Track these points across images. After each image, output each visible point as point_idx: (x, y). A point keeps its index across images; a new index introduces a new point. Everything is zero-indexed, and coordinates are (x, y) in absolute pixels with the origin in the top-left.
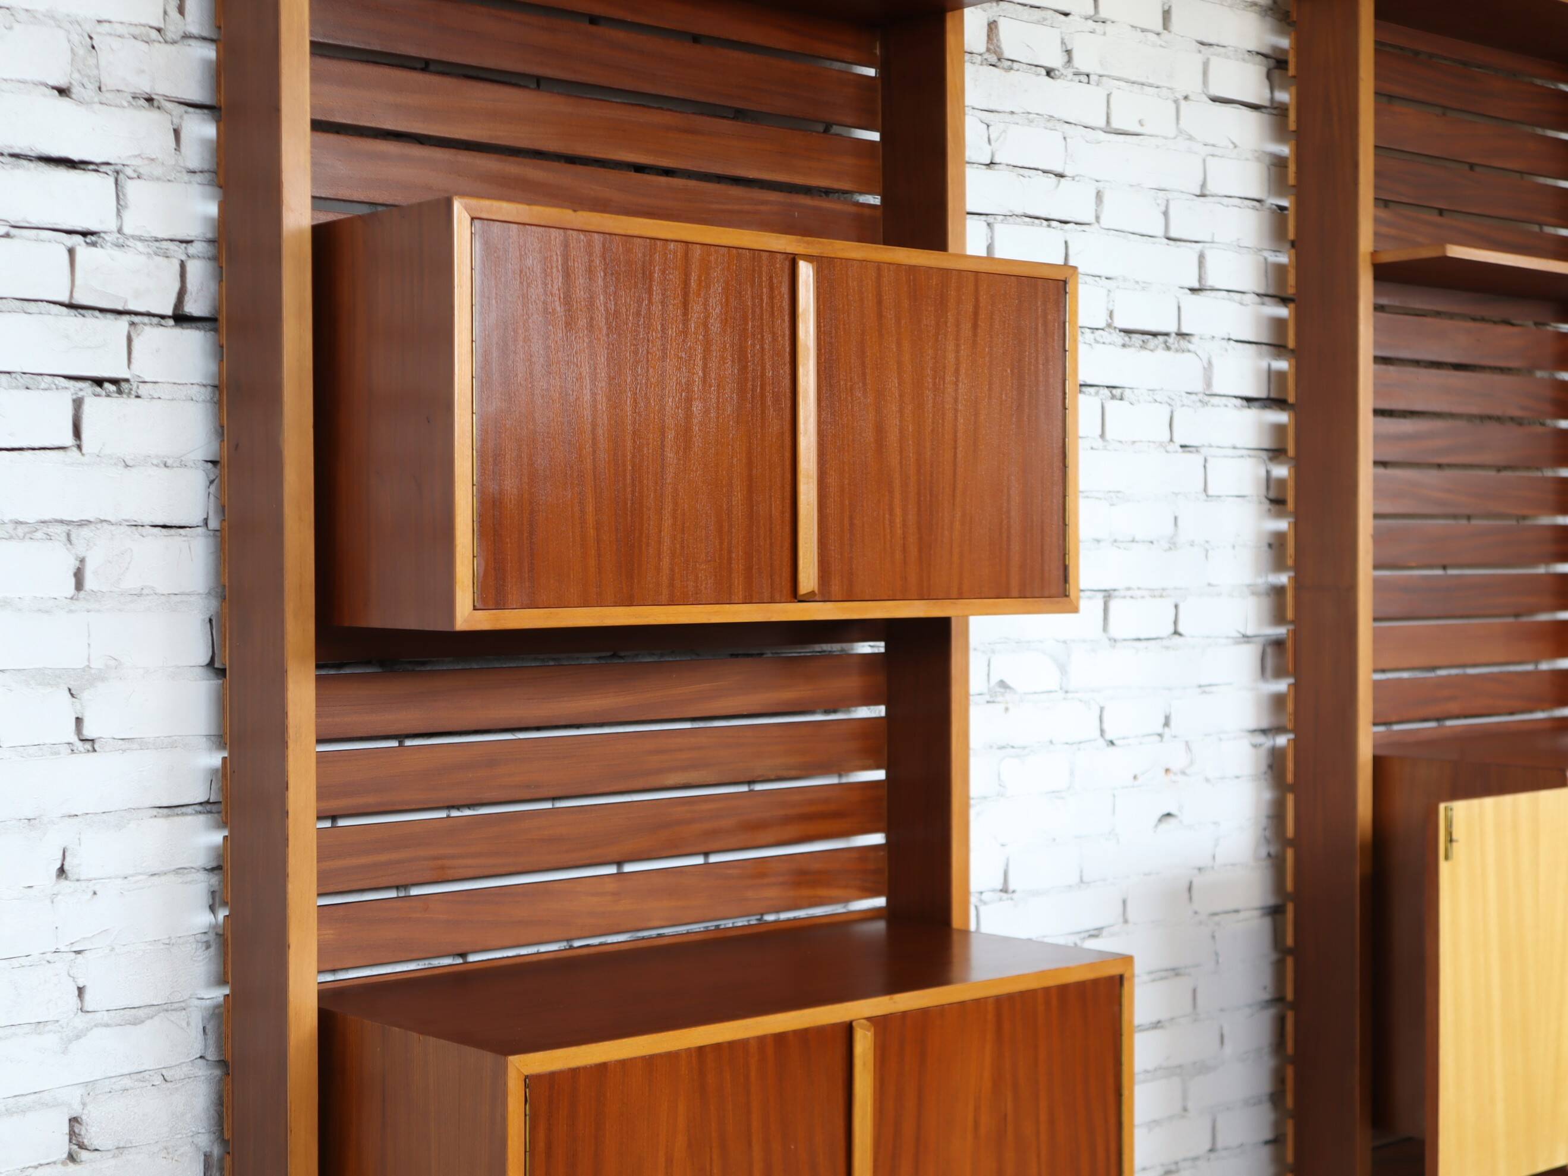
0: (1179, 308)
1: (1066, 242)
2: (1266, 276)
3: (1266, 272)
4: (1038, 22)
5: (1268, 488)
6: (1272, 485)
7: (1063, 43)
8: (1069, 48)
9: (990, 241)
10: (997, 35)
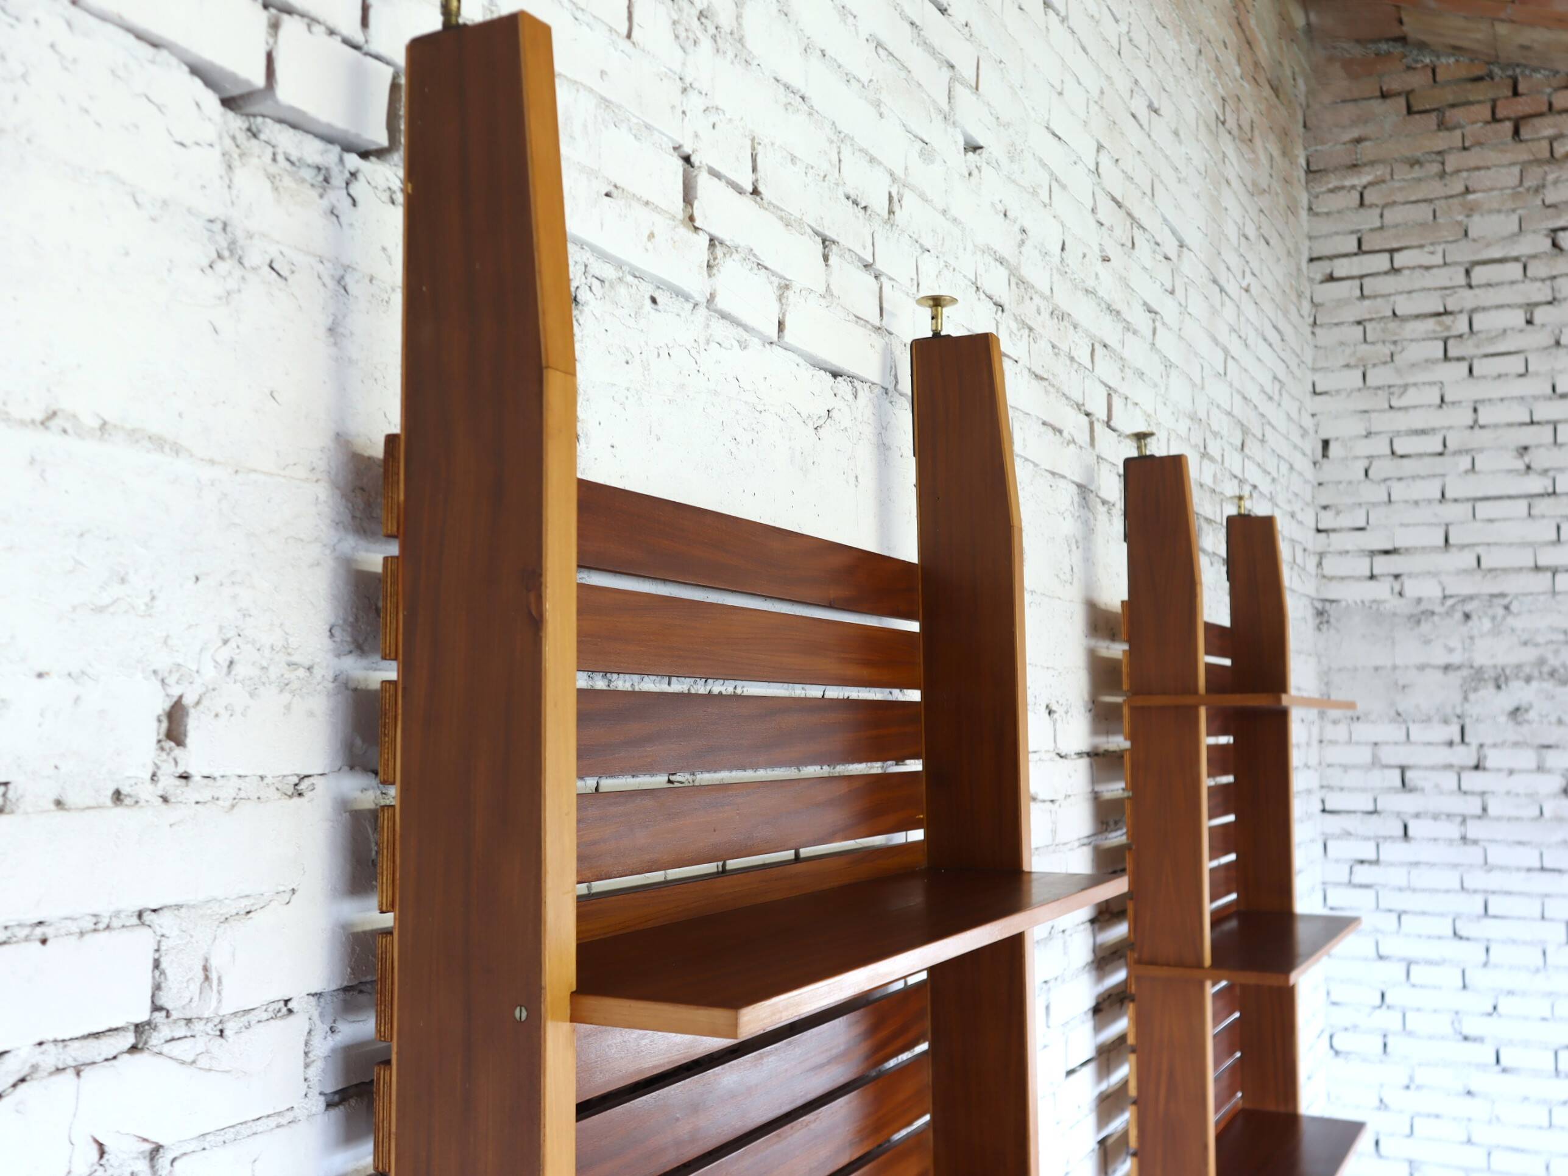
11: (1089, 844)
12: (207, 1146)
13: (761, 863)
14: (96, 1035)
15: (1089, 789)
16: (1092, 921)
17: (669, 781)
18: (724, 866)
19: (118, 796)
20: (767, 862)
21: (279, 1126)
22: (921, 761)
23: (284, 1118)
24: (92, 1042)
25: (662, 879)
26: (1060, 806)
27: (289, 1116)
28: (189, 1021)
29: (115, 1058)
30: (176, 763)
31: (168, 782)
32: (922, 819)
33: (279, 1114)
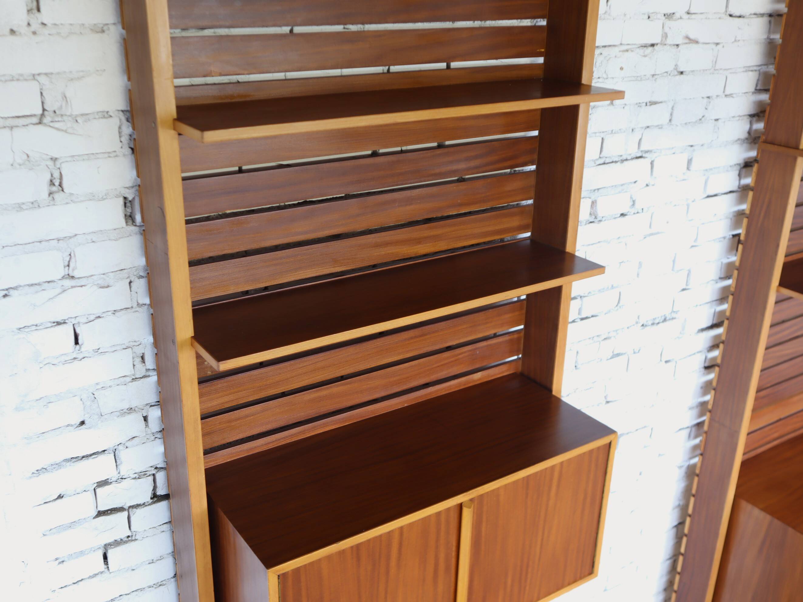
0: (674, 301)
1: (620, 293)
2: (721, 270)
3: (721, 268)
4: (620, 192)
5: (705, 361)
6: (707, 361)
7: (631, 198)
8: (634, 199)
9: (580, 306)
10: (596, 206)
11: (759, 70)
12: (75, 160)
13: (417, 69)
14: (18, 117)
15: (765, 36)
16: (752, 116)
17: (344, 28)
18: (389, 69)
19: (12, 32)
20: (422, 69)
21: (109, 157)
22: (546, 20)
23: (110, 155)
24: (17, 120)
25: (340, 74)
26: (723, 47)
27: (114, 154)
28: (62, 115)
29: (27, 125)
30: (37, 19)
31: (35, 26)
32: (543, 52)
33: (109, 153)
